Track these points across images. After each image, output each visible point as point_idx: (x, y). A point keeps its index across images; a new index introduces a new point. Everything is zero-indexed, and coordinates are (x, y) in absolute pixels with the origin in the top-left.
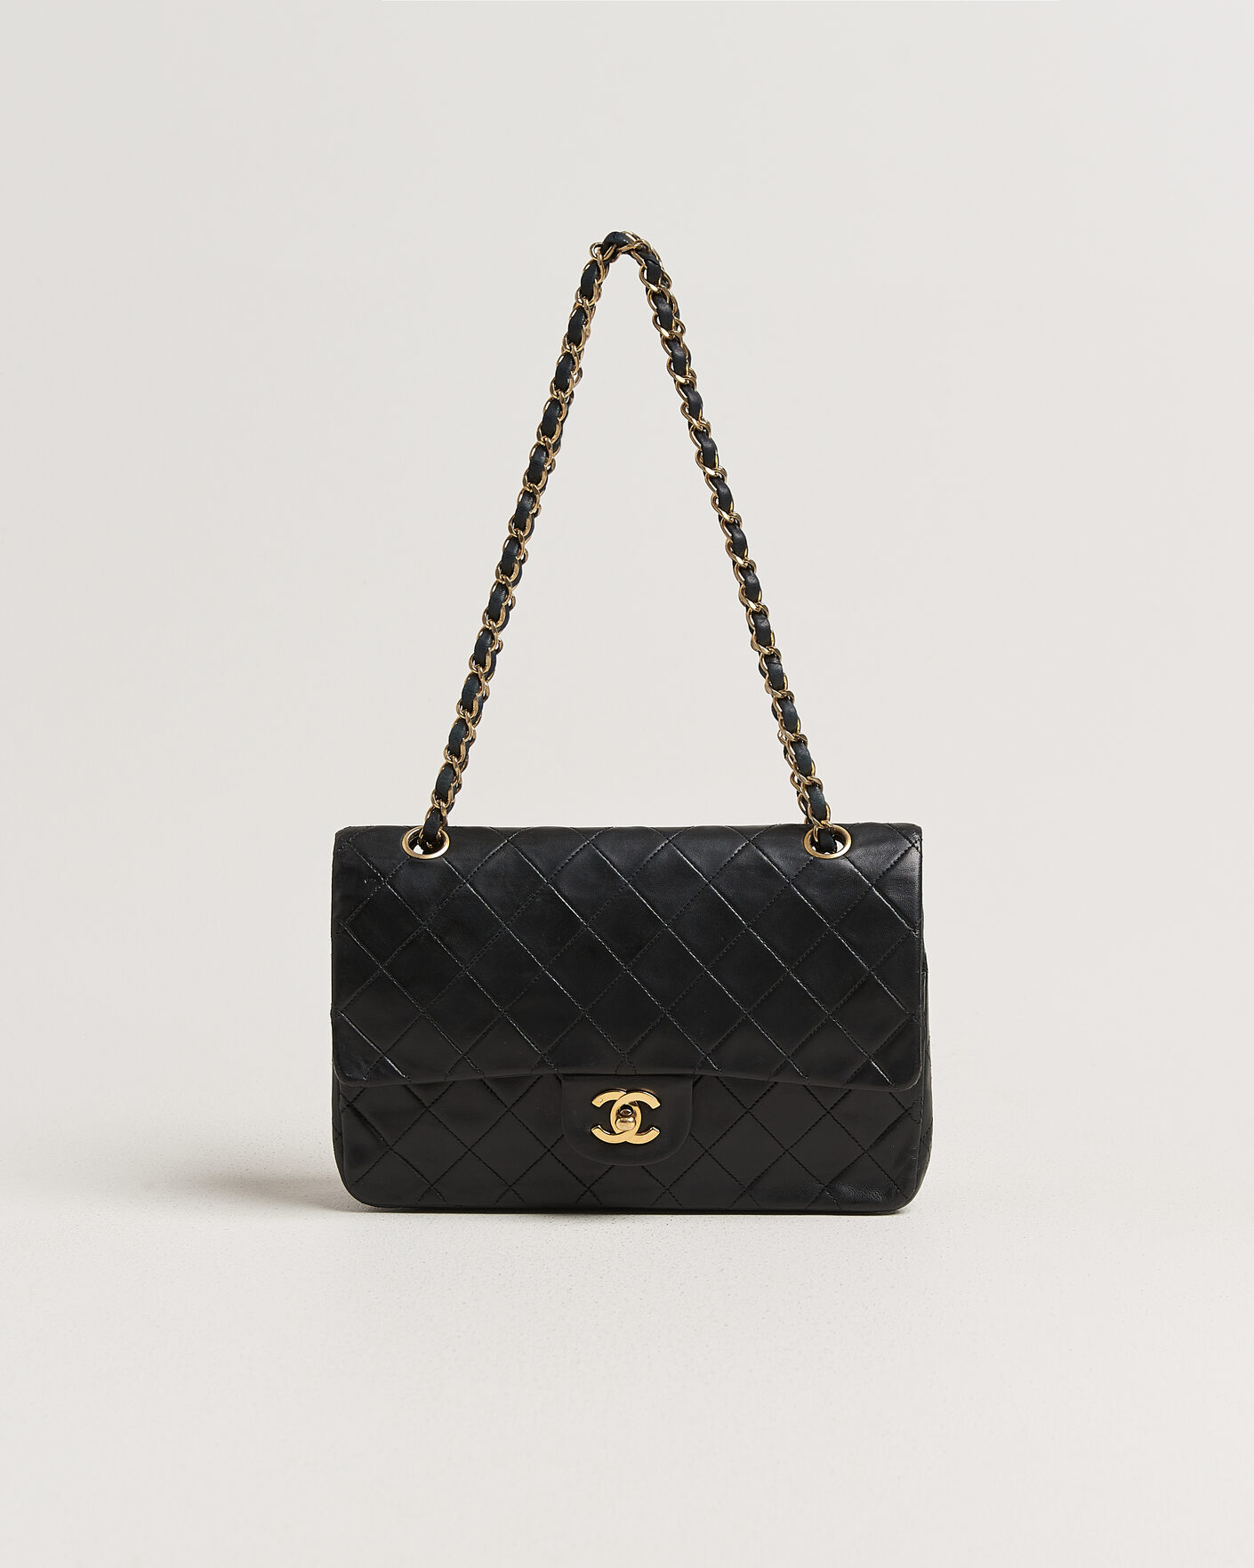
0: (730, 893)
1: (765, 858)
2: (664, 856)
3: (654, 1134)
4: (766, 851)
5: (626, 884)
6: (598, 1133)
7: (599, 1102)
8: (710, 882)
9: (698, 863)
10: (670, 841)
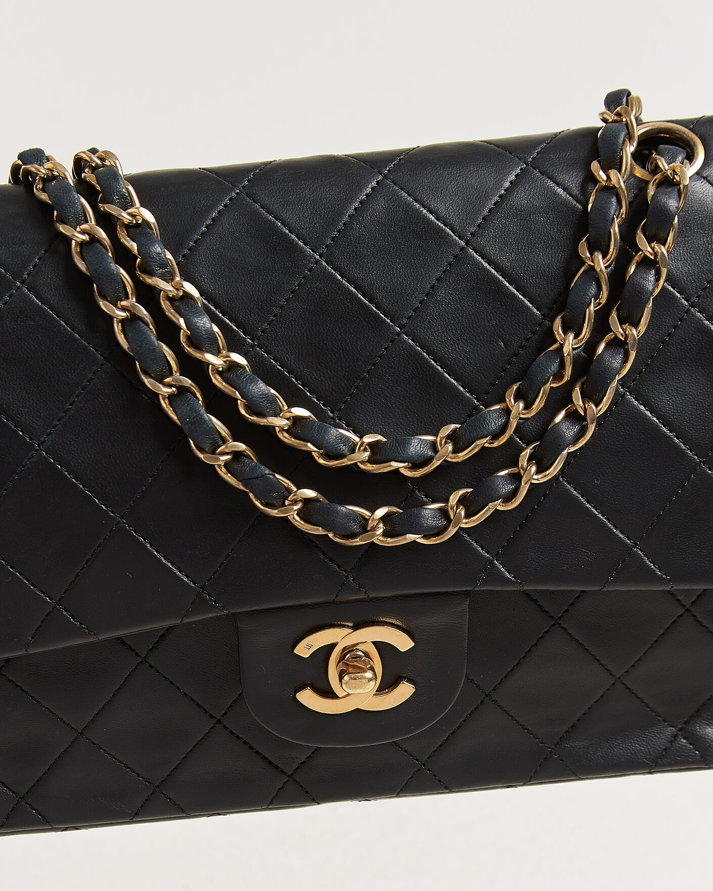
0: (505, 260)
1: (560, 191)
2: (380, 205)
3: (404, 691)
4: (560, 178)
5: (317, 262)
6: (308, 698)
7: (305, 649)
8: (467, 243)
9: (442, 211)
10: (385, 177)
